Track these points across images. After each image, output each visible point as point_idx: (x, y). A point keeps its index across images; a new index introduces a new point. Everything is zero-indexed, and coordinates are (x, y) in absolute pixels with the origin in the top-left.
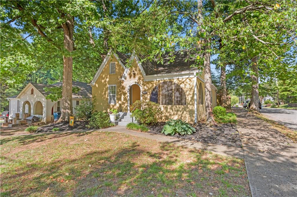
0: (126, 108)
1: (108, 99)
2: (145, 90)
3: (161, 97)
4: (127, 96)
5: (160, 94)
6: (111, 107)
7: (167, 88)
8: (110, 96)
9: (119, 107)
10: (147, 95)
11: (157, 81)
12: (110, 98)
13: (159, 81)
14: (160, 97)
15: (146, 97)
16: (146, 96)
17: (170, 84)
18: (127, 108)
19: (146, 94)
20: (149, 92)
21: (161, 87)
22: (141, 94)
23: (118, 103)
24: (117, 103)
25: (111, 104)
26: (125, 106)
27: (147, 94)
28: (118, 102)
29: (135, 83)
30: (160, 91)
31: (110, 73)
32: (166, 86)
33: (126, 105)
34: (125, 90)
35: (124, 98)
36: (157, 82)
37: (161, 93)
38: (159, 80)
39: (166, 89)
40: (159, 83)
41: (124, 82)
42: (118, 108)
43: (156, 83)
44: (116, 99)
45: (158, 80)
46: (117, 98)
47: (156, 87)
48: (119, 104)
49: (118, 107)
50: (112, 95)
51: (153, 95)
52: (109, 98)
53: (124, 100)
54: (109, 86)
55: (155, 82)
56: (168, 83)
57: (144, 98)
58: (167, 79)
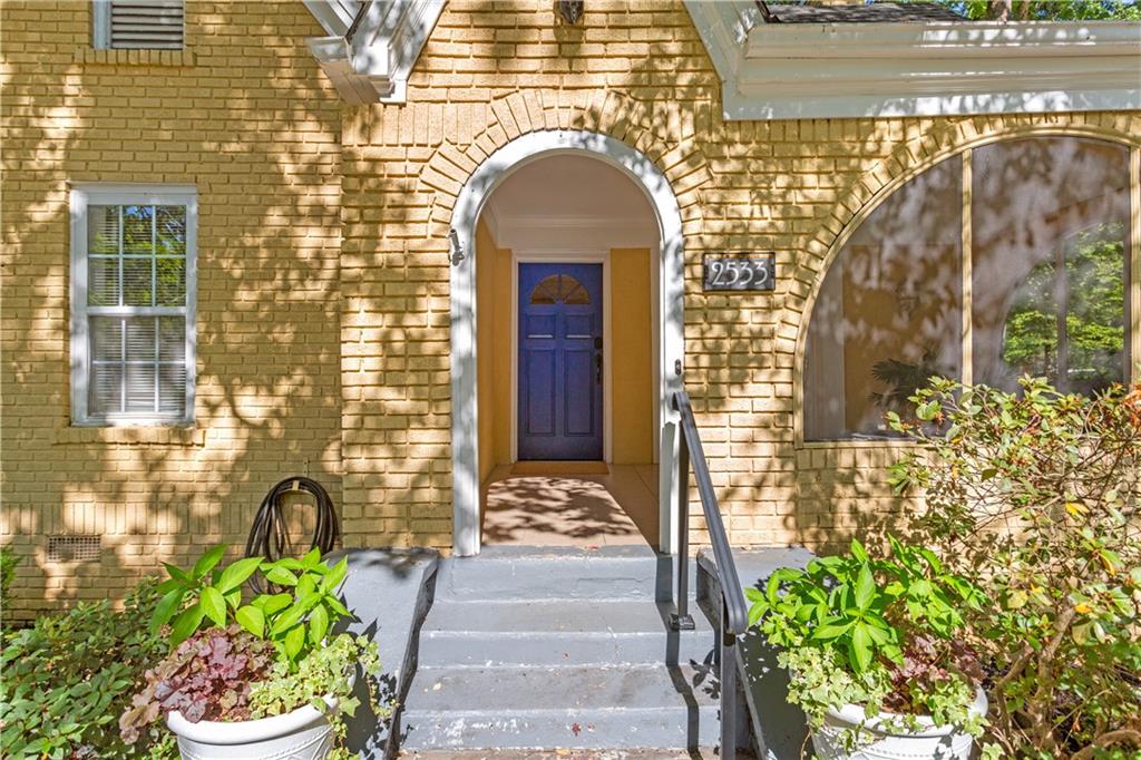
0: (429, 494)
1: (66, 365)
2: (737, 242)
3: (968, 344)
4: (447, 322)
5: (956, 303)
6: (125, 461)
7: (1049, 219)
8: (92, 318)
9: (238, 460)
10: (771, 308)
11: (912, 120)
12: (94, 350)
13: (942, 126)
14: (954, 334)
15: (756, 337)
16: (750, 319)
17: (1091, 170)
18: (447, 489)
19: (750, 290)
20: (792, 264)
21: (967, 211)
22: (670, 282)
23: (225, 411)
24: (212, 408)
25: (121, 420)
26: (398, 458)
27: (769, 290)
28: (230, 399)
29: (569, 140)
30: (952, 260)
31: (101, 40)
32: (1033, 199)
33: (423, 443)
34: (402, 221)
35: (385, 341)
36: (917, 136)
37: (968, 285)
38: (952, 107)
39: (1030, 242)
40: (944, 153)
41: (389, 115)
42: (227, 478)
43: (901, 146)
44: (190, 362)
45: (929, 106)
46: (199, 351)
47: (895, 200)
48: (241, 421)
49: (230, 455)
50: (133, 320)
51: (850, 313)
52: (80, 349)
53: (385, 378)
54: (77, 202)
55: (889, 134)
56: (1064, 155)
57: (714, 352)
58: (1060, 101)
